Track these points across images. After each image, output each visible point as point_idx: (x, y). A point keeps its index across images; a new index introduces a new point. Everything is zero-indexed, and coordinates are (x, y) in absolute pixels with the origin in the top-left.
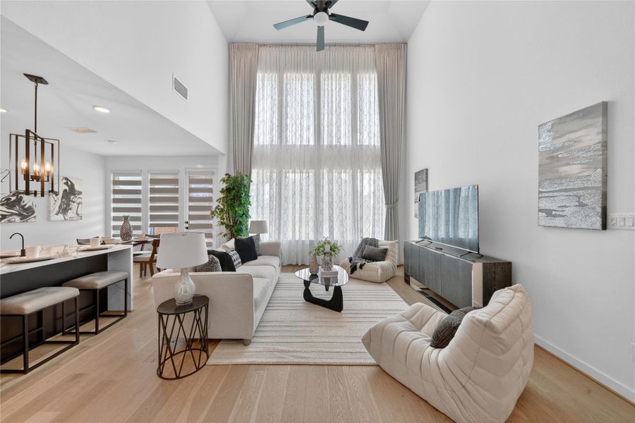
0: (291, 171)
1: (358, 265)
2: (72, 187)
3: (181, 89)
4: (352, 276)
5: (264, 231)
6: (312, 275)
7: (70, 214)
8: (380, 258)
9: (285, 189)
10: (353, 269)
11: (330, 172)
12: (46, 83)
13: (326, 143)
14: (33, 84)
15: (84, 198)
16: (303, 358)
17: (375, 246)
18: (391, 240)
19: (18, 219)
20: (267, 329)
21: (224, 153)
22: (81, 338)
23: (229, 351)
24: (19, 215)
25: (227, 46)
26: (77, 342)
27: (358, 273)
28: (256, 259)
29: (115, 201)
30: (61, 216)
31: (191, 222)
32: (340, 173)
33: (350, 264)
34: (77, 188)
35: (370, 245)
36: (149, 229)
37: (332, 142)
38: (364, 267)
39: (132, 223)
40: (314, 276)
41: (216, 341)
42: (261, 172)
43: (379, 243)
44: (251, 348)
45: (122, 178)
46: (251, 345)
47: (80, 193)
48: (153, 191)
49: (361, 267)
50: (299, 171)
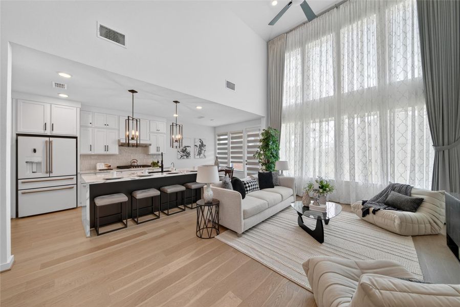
0: (312, 121)
1: (371, 209)
2: (202, 143)
3: (230, 86)
4: (364, 218)
5: (286, 169)
6: (304, 207)
7: (202, 155)
8: (408, 209)
9: (306, 136)
10: (366, 212)
11: (351, 117)
12: (179, 102)
13: (346, 91)
14: (175, 104)
15: (207, 148)
16: (262, 258)
17: (406, 194)
18: (438, 190)
19: (185, 157)
20: (258, 234)
21: (264, 116)
22: (186, 209)
23: (230, 236)
24: (186, 155)
25: (266, 43)
26: (184, 210)
27: (370, 217)
28: (273, 187)
29: (219, 149)
30: (198, 156)
31: (248, 161)
32: (362, 118)
33: (362, 207)
34: (204, 143)
35: (399, 192)
36: (231, 164)
37: (353, 88)
38: (378, 213)
39: (219, 160)
40: (306, 208)
41: (225, 229)
42: (288, 125)
43: (413, 191)
44: (239, 240)
45: (221, 137)
46: (240, 238)
47: (205, 146)
48: (233, 143)
49: (374, 212)
50: (318, 120)
